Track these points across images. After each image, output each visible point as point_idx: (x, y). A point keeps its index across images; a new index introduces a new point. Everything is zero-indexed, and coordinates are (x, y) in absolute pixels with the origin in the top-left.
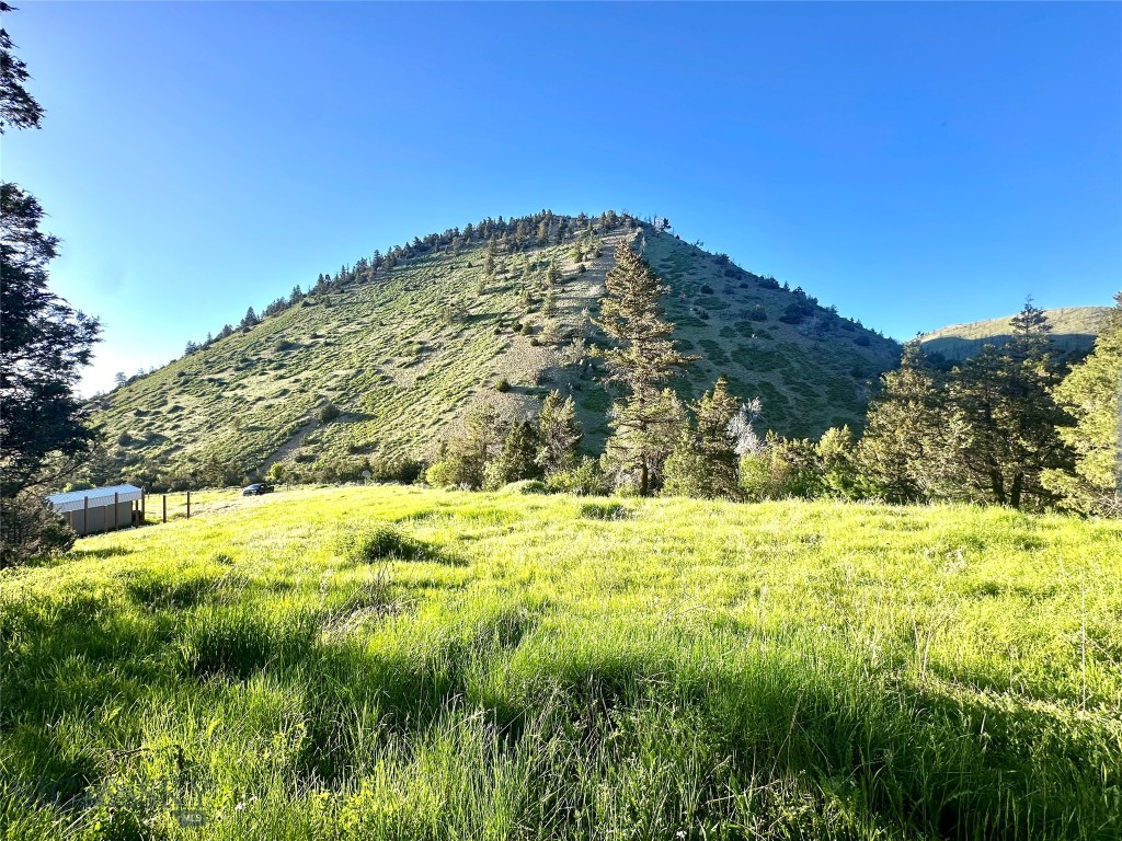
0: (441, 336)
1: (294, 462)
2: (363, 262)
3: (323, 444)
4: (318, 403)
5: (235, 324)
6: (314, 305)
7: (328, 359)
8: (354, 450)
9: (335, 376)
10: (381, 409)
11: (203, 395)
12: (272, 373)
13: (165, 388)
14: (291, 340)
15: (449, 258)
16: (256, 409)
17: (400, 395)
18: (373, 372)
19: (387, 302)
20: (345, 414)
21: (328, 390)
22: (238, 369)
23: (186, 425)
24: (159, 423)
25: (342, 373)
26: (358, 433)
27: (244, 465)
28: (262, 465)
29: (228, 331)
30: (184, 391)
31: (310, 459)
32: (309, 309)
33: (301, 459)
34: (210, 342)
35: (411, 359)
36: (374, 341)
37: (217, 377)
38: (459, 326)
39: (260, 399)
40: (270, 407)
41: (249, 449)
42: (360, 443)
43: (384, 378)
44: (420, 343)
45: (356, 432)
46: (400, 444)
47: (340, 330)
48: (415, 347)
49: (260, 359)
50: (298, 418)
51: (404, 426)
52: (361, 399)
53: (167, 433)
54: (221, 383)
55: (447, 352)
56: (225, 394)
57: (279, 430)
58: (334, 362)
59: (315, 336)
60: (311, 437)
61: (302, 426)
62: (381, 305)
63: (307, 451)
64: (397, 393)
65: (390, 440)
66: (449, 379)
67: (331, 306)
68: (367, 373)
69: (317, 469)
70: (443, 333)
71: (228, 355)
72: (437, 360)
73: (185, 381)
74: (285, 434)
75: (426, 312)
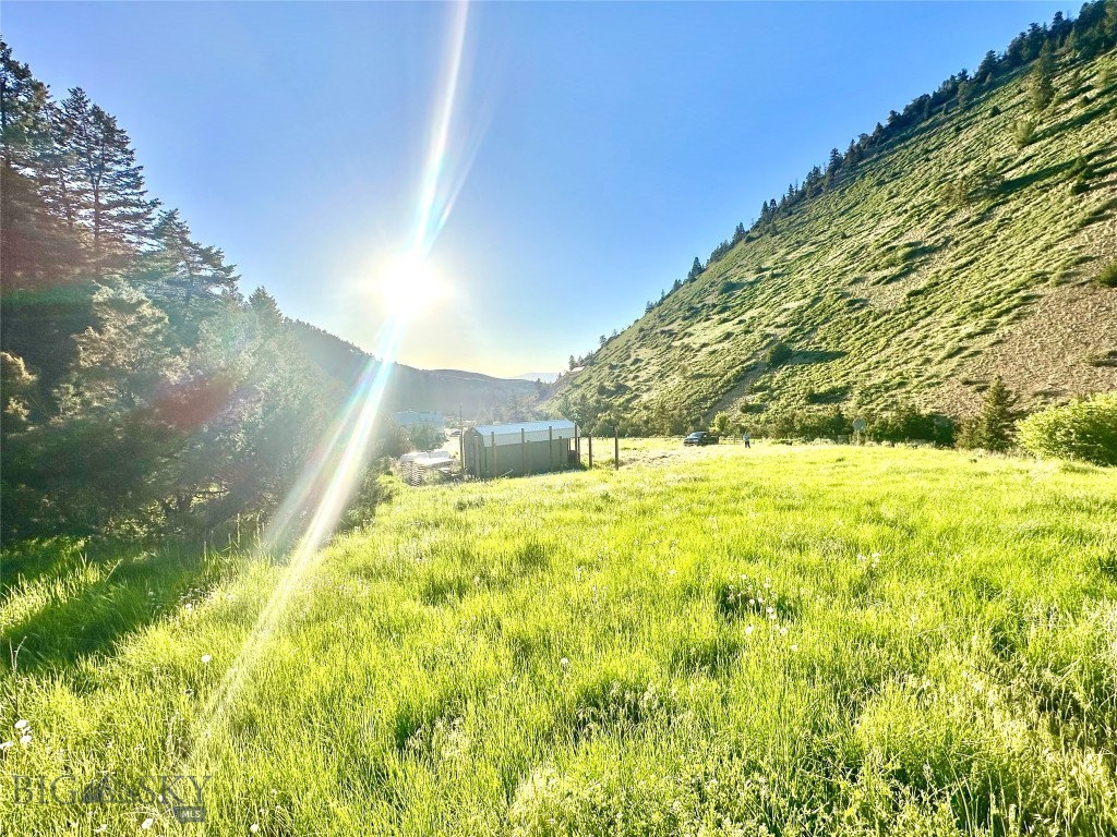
0: (948, 228)
1: (739, 413)
2: (817, 171)
3: (773, 391)
4: (765, 343)
5: (684, 277)
6: (758, 238)
7: (776, 293)
8: (813, 398)
9: (785, 310)
10: (851, 343)
11: (656, 346)
12: (717, 317)
13: (630, 343)
14: (734, 280)
15: (951, 119)
16: (701, 356)
17: (879, 322)
18: (835, 297)
19: (851, 208)
20: (800, 353)
21: (778, 327)
22: (685, 319)
23: (643, 375)
24: (624, 375)
25: (793, 305)
26: (819, 377)
27: (689, 414)
28: (707, 414)
29: (677, 286)
30: (642, 345)
31: (758, 409)
32: (752, 243)
33: (747, 409)
34: (663, 299)
35: (895, 270)
36: (834, 259)
37: (666, 329)
38: (983, 205)
39: (704, 345)
40: (714, 352)
41: (694, 397)
42: (822, 390)
43: (851, 303)
44: (910, 245)
45: (815, 376)
46: (887, 390)
47: (789, 257)
48: (900, 254)
49: (705, 305)
50: (743, 362)
51: (891, 363)
52: (821, 333)
53: (630, 384)
54: (671, 334)
55: (960, 248)
56: (675, 344)
57: (723, 376)
58: (783, 295)
59: (761, 270)
60: (758, 384)
61: (747, 371)
62: (843, 214)
63: (754, 399)
64: (875, 320)
65: (868, 384)
66: (972, 287)
67: (777, 233)
68: (827, 300)
69: (768, 421)
70: (951, 222)
71: (677, 307)
72: (943, 263)
73: (644, 335)
74: (729, 381)
75: (915, 202)
